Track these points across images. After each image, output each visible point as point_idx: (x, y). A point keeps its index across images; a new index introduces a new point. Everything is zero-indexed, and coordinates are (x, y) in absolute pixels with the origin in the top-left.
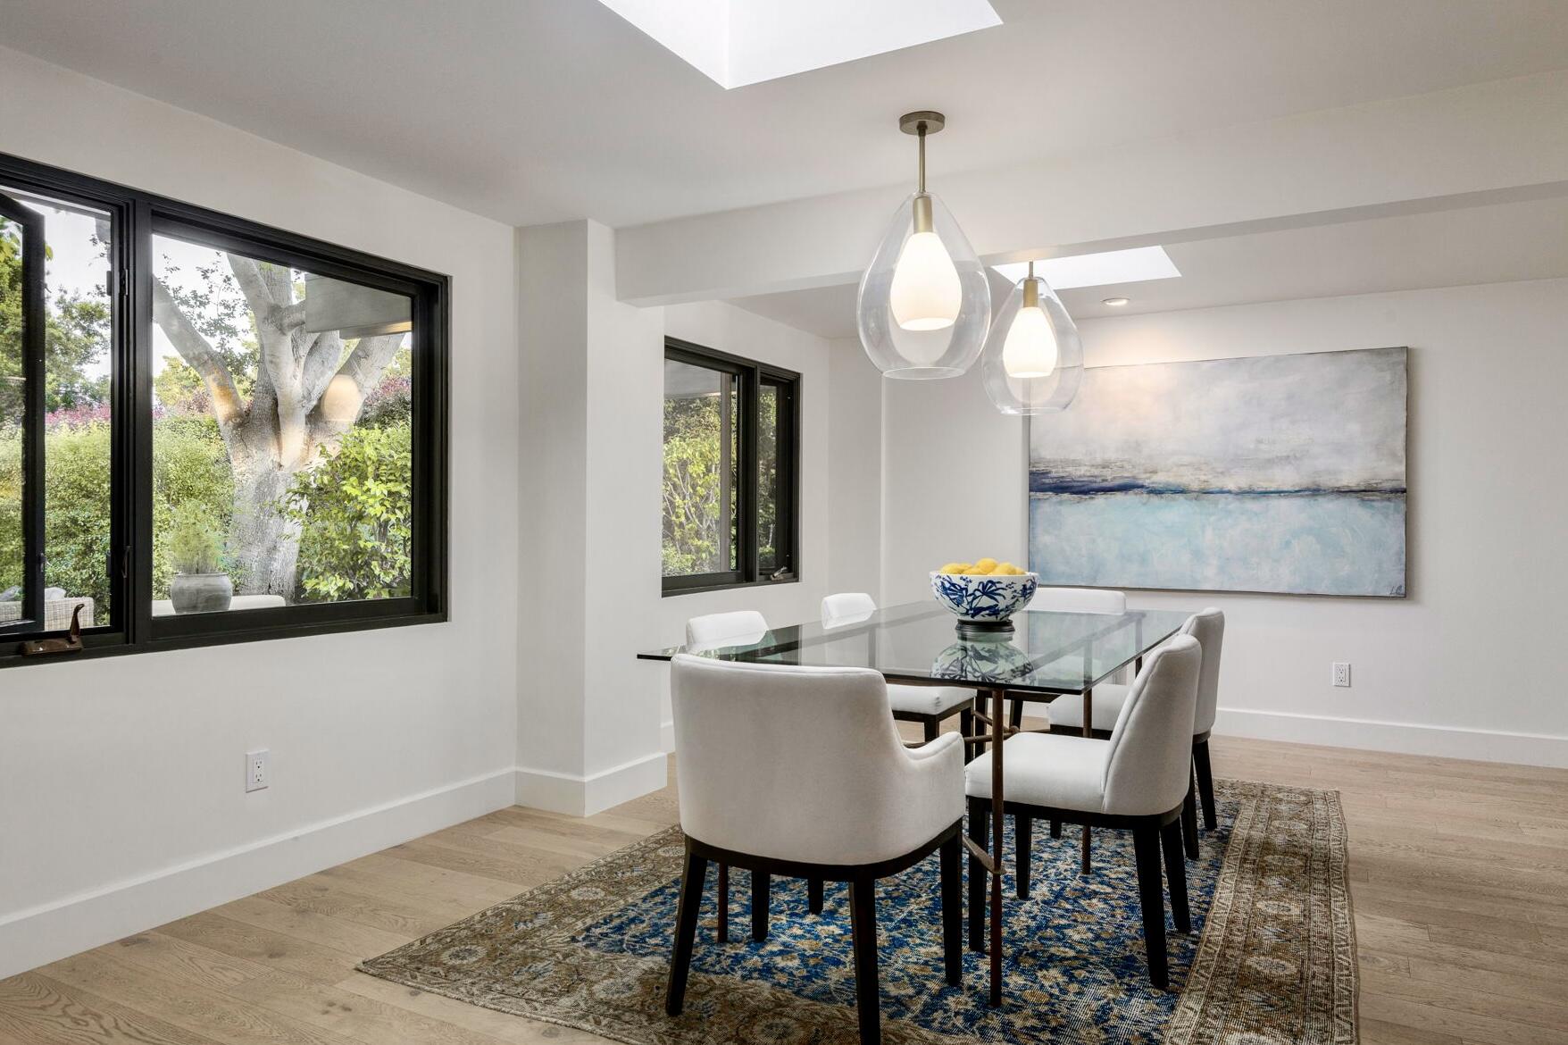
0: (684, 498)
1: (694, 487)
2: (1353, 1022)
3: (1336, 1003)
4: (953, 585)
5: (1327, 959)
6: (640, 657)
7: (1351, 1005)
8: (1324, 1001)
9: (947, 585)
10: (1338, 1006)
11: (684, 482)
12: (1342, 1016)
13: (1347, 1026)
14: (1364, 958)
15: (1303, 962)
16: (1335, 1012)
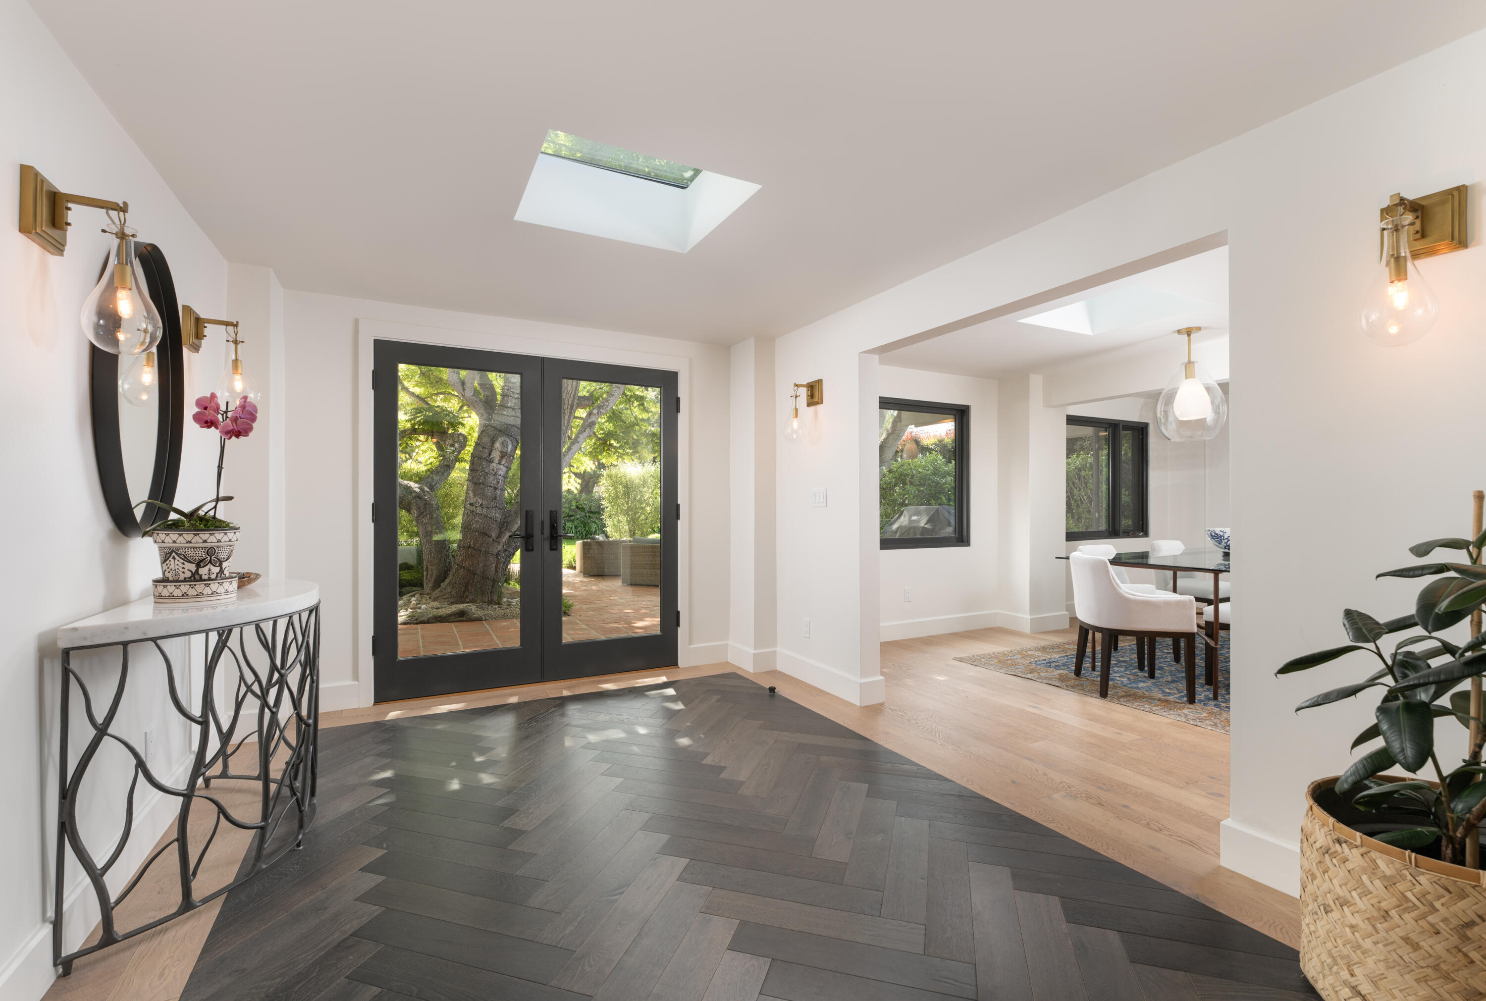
0: (1080, 490)
1: (1086, 483)
4: (1217, 534)
6: (1056, 558)
9: (1213, 534)
11: (1079, 480)
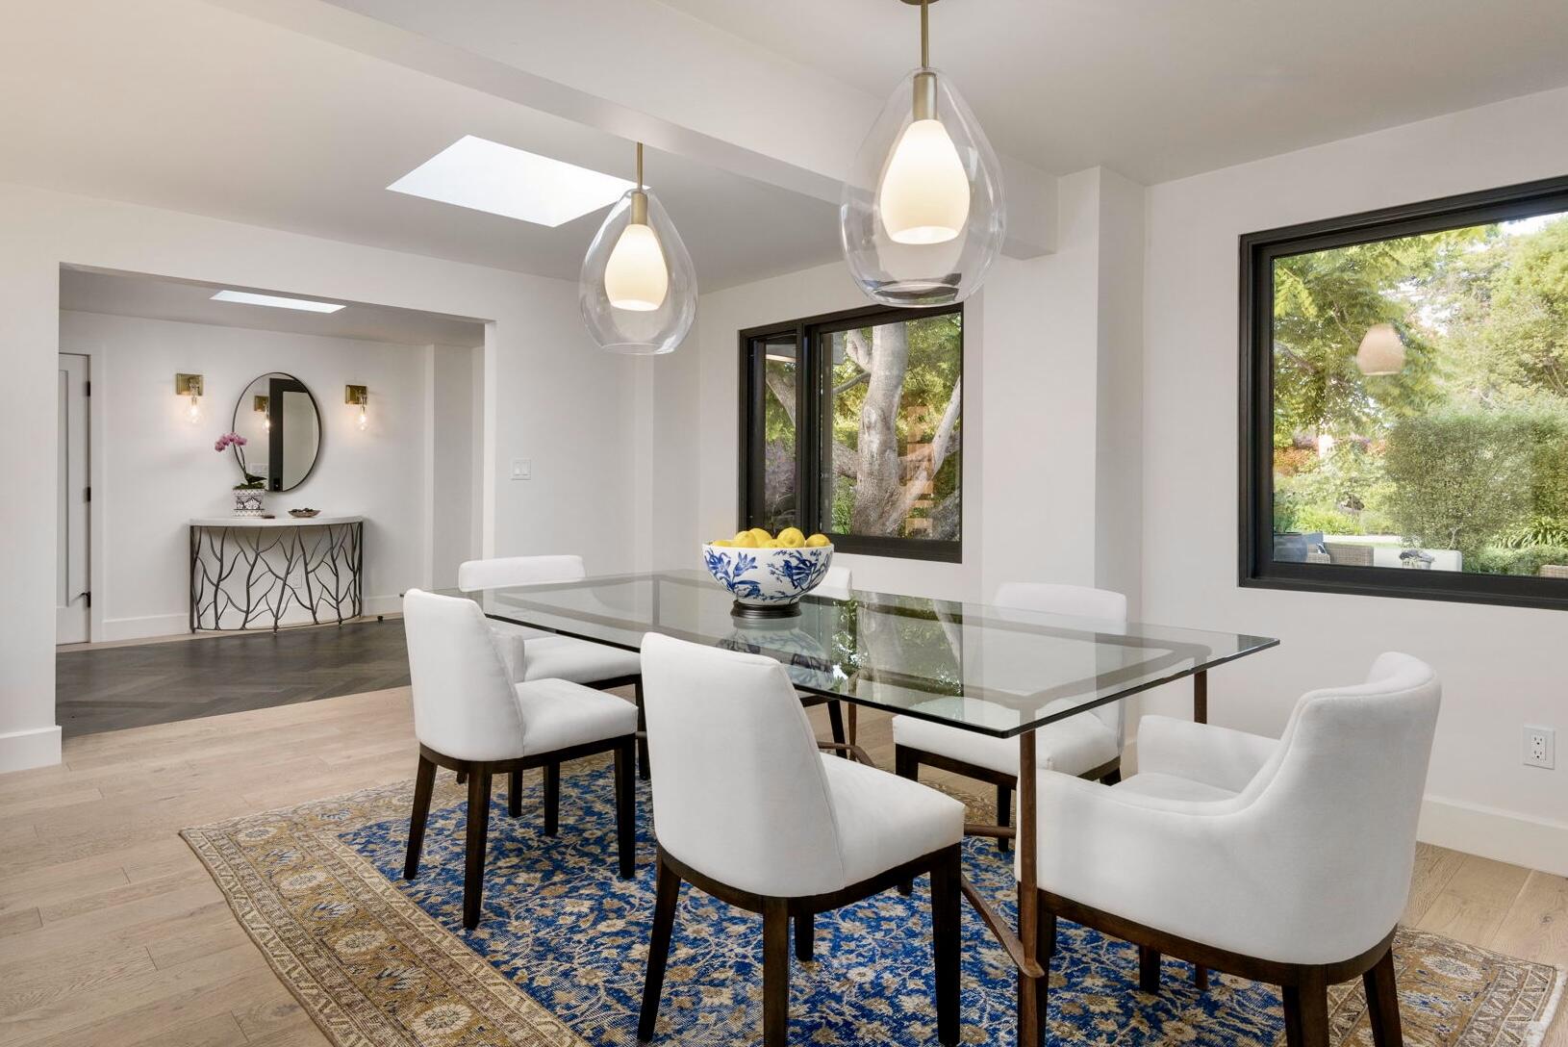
2: (252, 932)
3: (278, 939)
5: (323, 978)
7: (265, 944)
8: (288, 935)
10: (274, 938)
12: (264, 931)
13: (254, 925)
14: (292, 1008)
15: (341, 961)
16: (272, 931)
